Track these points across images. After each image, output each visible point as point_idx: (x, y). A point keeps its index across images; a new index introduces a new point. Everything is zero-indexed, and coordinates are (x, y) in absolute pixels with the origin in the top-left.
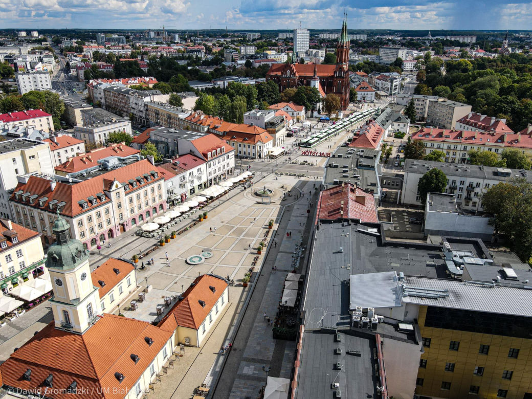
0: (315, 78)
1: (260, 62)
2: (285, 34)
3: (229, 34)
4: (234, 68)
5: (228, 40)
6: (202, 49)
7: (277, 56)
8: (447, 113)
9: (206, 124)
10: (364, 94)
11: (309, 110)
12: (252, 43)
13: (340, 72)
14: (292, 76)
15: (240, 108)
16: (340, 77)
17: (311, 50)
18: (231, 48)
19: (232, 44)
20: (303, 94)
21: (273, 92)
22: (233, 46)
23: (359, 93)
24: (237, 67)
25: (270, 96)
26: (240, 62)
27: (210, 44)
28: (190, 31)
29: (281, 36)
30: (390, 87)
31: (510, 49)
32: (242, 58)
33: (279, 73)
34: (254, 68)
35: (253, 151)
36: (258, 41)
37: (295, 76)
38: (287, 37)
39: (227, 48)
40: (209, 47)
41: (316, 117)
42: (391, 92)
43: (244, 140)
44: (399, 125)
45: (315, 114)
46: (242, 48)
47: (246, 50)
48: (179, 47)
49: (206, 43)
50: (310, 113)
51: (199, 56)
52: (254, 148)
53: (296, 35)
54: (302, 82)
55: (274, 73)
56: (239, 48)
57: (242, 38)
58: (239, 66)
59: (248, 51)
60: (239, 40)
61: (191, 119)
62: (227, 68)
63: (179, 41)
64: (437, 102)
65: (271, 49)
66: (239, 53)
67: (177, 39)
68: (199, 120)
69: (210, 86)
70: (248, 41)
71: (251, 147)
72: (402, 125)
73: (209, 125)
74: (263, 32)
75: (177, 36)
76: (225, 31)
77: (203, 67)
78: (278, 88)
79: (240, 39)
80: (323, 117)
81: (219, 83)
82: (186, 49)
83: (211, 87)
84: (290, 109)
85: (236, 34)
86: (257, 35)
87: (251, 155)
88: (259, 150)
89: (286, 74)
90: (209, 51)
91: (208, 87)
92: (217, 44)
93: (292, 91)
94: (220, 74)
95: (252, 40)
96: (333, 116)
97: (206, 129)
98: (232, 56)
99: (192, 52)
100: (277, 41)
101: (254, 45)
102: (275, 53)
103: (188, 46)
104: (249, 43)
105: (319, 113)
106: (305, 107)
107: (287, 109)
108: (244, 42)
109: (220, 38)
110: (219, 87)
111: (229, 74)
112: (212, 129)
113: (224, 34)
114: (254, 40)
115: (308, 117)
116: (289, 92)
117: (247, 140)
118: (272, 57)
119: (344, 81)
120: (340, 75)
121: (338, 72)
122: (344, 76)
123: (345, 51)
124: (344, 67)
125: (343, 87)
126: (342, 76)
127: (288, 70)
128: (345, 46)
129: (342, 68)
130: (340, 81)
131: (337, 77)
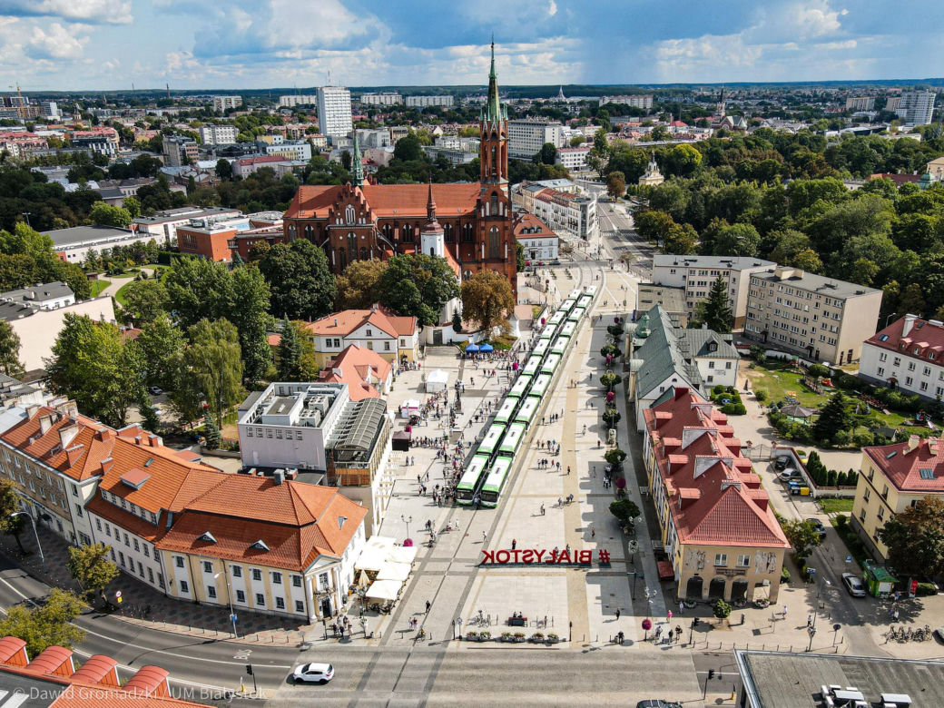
0: (432, 227)
1: (252, 164)
2: (292, 98)
3: (174, 98)
4: (191, 184)
5: (173, 111)
6: (110, 135)
7: (287, 147)
8: (819, 313)
9: (87, 472)
10: (533, 244)
11: (428, 325)
12: (226, 119)
13: (495, 203)
14: (362, 221)
15: (218, 365)
16: (495, 217)
17: (359, 131)
18: (180, 131)
19: (181, 121)
20: (410, 283)
21: (313, 272)
22: (184, 127)
23: (521, 243)
24: (196, 180)
25: (304, 285)
26: (203, 165)
27: (129, 124)
28: (89, 95)
29: (284, 100)
31: (730, 119)
32: (207, 155)
33: (323, 213)
34: (240, 178)
35: (297, 594)
36: (239, 114)
37: (369, 221)
38: (297, 104)
39: (168, 132)
40: (127, 130)
41: (451, 343)
43: (253, 551)
44: (712, 365)
45: (447, 331)
46: (206, 130)
47: (214, 134)
48: (52, 132)
49: (120, 120)
50: (430, 331)
51: (103, 152)
52: (297, 582)
53: (323, 99)
54: (389, 235)
55: (307, 214)
56: (197, 130)
57: (203, 108)
58: (203, 177)
59: (220, 136)
60: (196, 112)
61: (27, 443)
62: (171, 181)
63: (58, 118)
64: (777, 279)
65: (269, 132)
66: (198, 142)
67: (55, 112)
68: (58, 449)
69: (126, 240)
70: (217, 114)
71: (287, 577)
72: (720, 364)
73: (100, 472)
74: (246, 94)
75: (53, 106)
76: (164, 93)
77: (111, 182)
78: (326, 260)
79: (198, 109)
80: (472, 343)
81: (151, 229)
82: (72, 136)
83: (129, 243)
84: (376, 332)
85: (190, 99)
86: (235, 101)
87: (290, 609)
88: (320, 588)
89: (343, 216)
90: (127, 138)
91: (121, 244)
92: (146, 124)
93: (372, 268)
94: (155, 201)
95: (226, 110)
97: (87, 492)
98: (184, 152)
99: (84, 143)
100: (279, 110)
101: (232, 122)
102: (282, 141)
103: (77, 128)
104: (220, 119)
105: (458, 328)
107: (369, 333)
108: (208, 115)
109: (154, 109)
110: (152, 243)
111: (178, 203)
112: (113, 491)
113: (162, 99)
114: (229, 111)
115: (428, 345)
116: (364, 272)
117: (264, 551)
118: (277, 149)
119: (506, 228)
120: (494, 212)
121: (488, 204)
122: (506, 215)
123: (502, 147)
124: (503, 189)
125: (504, 244)
126: (501, 214)
127: (350, 206)
128: (503, 134)
129: (499, 193)
130: (494, 227)
131: (486, 217)
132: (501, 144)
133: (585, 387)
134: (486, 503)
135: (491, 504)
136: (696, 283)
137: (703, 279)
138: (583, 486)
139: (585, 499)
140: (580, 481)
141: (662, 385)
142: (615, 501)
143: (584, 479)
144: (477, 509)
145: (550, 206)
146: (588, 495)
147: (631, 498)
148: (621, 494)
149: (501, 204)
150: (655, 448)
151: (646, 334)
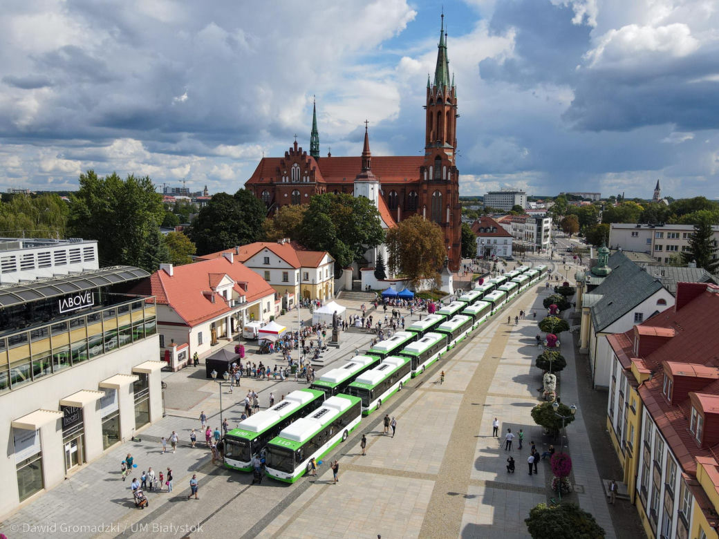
0: (366, 177)
10: (489, 242)
11: (346, 267)
13: (438, 168)
14: (307, 180)
16: (438, 181)
20: (325, 216)
23: (478, 240)
30: (535, 232)
37: (312, 179)
41: (369, 290)
42: (539, 242)
45: (368, 277)
50: (348, 274)
55: (265, 180)
80: (394, 290)
84: (274, 261)
89: (289, 175)
96: (425, 286)
105: (380, 275)
106: (332, 254)
107: (267, 261)
115: (344, 290)
116: (290, 215)
119: (448, 192)
120: (438, 176)
121: (431, 168)
122: (449, 179)
123: (448, 113)
124: (447, 153)
125: (447, 208)
126: (444, 178)
127: (296, 165)
128: (448, 100)
129: (443, 157)
130: (437, 191)
131: (428, 181)
132: (447, 109)
133: (519, 336)
134: (273, 472)
135: (282, 475)
136: (664, 248)
137: (673, 242)
138: (482, 465)
139: (480, 491)
140: (478, 455)
141: (638, 310)
142: (543, 506)
143: (488, 450)
144: (253, 483)
145: (510, 226)
146: (488, 484)
147: (585, 504)
148: (561, 490)
149: (445, 168)
150: (642, 390)
151: (605, 272)
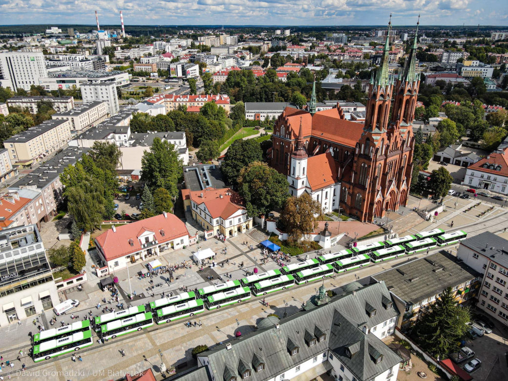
1: (435, 78)
10: (489, 178)
13: (368, 146)
47: (449, 57)
84: (207, 210)
89: (280, 131)
118: (469, 69)
120: (367, 152)
121: (363, 146)
123: (380, 106)
124: (374, 137)
126: (370, 155)
127: (283, 126)
128: (382, 96)
129: (371, 139)
130: (364, 163)
131: (360, 154)
132: (379, 103)
136: (495, 278)
137: (503, 277)
149: (371, 148)
151: (317, 303)
